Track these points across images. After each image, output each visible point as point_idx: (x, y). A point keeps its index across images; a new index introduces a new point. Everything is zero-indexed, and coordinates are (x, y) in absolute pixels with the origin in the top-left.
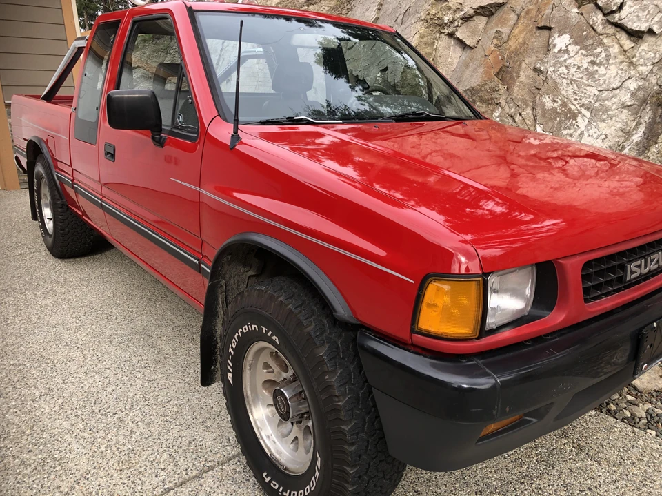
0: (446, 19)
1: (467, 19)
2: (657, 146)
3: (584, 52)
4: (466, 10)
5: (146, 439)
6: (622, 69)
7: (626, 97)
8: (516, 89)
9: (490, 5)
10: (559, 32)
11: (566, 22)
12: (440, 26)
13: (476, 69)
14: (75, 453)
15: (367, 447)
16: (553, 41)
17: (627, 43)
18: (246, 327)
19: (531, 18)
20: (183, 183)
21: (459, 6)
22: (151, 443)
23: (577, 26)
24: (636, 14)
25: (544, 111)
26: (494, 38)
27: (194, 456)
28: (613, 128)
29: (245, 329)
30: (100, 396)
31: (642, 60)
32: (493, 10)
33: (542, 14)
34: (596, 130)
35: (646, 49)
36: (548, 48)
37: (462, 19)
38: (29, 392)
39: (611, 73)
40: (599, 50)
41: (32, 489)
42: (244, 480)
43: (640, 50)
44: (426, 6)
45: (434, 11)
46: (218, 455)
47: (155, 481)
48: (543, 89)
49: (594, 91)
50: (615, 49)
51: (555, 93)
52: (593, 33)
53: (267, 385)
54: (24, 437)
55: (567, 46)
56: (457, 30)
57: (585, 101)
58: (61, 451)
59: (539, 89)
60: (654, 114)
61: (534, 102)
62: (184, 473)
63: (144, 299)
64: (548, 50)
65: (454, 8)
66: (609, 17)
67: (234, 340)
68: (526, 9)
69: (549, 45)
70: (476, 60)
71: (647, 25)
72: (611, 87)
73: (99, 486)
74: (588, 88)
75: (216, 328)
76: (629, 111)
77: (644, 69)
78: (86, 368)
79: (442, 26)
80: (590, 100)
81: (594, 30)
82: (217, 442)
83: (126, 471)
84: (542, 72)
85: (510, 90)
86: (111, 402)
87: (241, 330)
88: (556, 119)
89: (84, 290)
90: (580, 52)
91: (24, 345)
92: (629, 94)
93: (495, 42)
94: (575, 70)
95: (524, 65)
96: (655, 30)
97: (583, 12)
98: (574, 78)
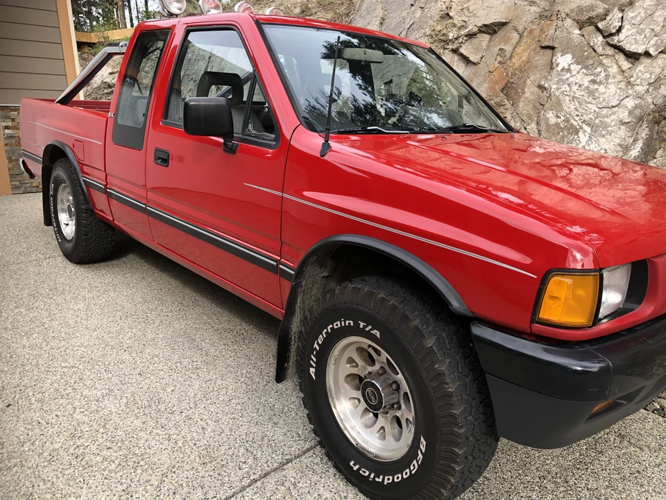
0: (451, 36)
1: (471, 36)
2: (655, 160)
3: (585, 71)
4: (470, 28)
5: (219, 435)
6: (620, 88)
7: (623, 115)
8: (521, 105)
9: (493, 24)
10: (562, 51)
11: (568, 43)
12: (445, 42)
13: (480, 84)
14: (155, 448)
15: (474, 429)
16: (556, 60)
17: (625, 64)
18: (338, 323)
19: (534, 38)
20: (261, 188)
21: (464, 24)
22: (225, 439)
23: (578, 47)
24: (634, 37)
25: (548, 126)
26: (497, 55)
27: (270, 450)
28: (612, 143)
29: (337, 325)
30: (161, 396)
31: (639, 80)
32: (496, 29)
33: (546, 34)
34: (597, 145)
35: (643, 70)
36: (551, 66)
37: (466, 36)
38: (90, 393)
39: (610, 92)
40: (599, 69)
41: (121, 484)
42: (324, 471)
43: (637, 71)
44: (431, 22)
45: (439, 27)
46: (293, 449)
47: (240, 473)
48: (547, 105)
49: (594, 108)
50: (614, 70)
51: (558, 109)
52: (594, 54)
53: (349, 379)
54: (100, 435)
55: (569, 65)
56: (461, 46)
57: (586, 118)
58: (140, 448)
59: (543, 105)
60: (651, 130)
61: (539, 117)
62: (266, 465)
63: (176, 304)
64: (552, 69)
65: (459, 25)
66: (608, 40)
67: (321, 336)
68: (529, 29)
69: (552, 64)
70: (480, 75)
71: (644, 47)
72: (611, 105)
73: (187, 478)
74: (589, 105)
75: (292, 326)
76: (627, 128)
77: (641, 89)
78: (139, 370)
79: (446, 42)
80: (591, 116)
81: (595, 51)
82: (288, 437)
83: (209, 464)
84: (545, 89)
85: (515, 105)
86: (174, 401)
87: (331, 326)
88: (559, 134)
89: (112, 295)
90: (581, 71)
91: (71, 348)
92: (627, 112)
93: (499, 59)
94: (577, 87)
95: (528, 82)
96: (651, 52)
97: (584, 34)
98: (576, 95)
